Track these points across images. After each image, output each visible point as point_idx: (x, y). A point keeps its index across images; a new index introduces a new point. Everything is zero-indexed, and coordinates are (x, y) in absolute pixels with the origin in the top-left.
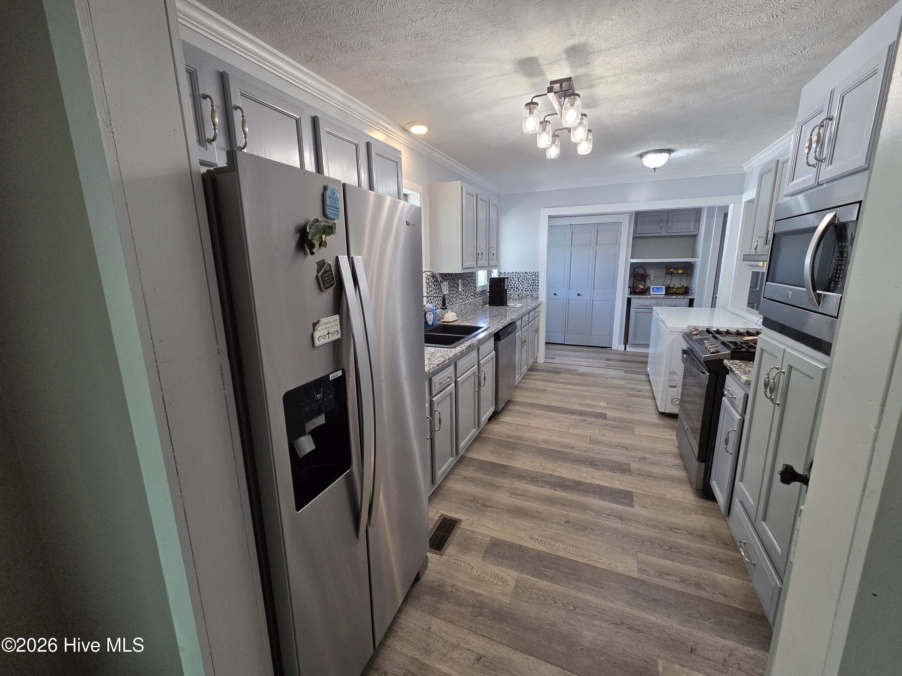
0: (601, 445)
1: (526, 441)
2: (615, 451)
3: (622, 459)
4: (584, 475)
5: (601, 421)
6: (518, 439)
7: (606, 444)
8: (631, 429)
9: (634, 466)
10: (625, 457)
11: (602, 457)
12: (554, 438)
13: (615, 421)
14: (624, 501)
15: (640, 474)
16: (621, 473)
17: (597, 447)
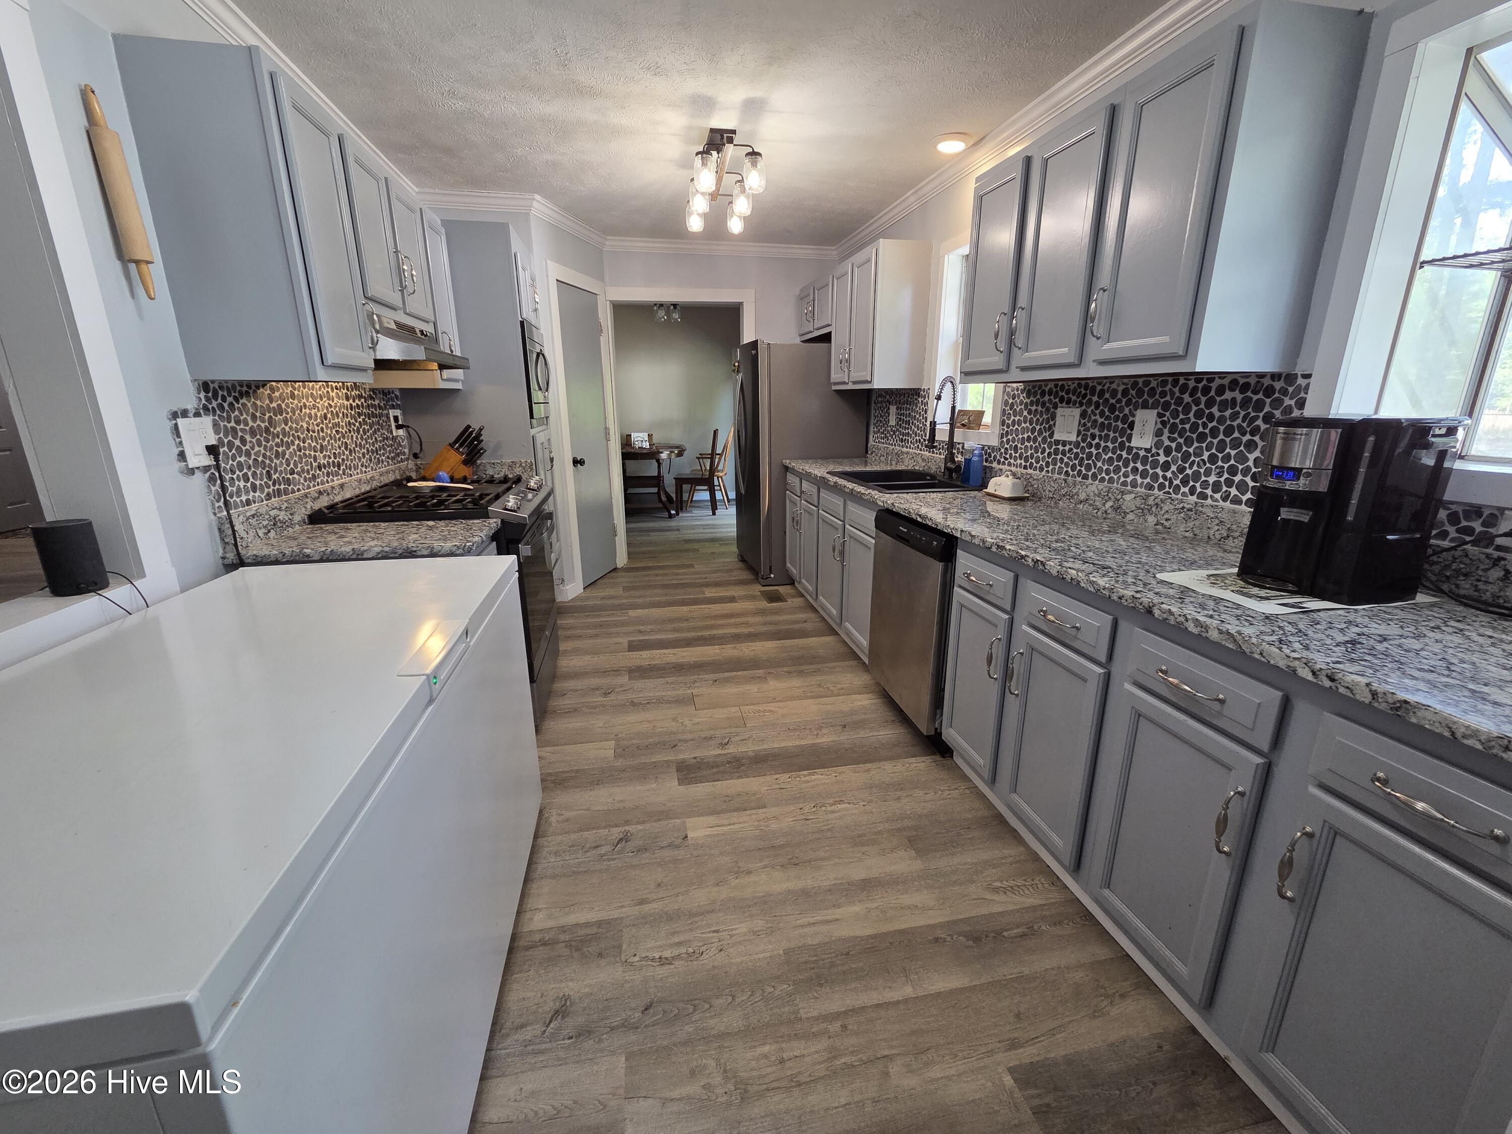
0: (674, 698)
1: (789, 673)
2: (650, 694)
3: (639, 684)
4: (685, 654)
5: (686, 754)
6: (803, 671)
7: (668, 702)
8: (622, 751)
9: (624, 679)
10: (635, 688)
11: (670, 680)
12: (753, 688)
13: (655, 765)
14: (638, 643)
15: (617, 672)
16: (641, 666)
17: (680, 692)
